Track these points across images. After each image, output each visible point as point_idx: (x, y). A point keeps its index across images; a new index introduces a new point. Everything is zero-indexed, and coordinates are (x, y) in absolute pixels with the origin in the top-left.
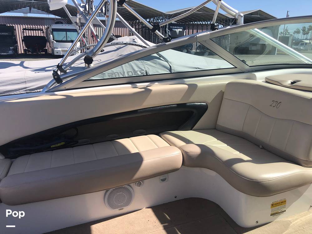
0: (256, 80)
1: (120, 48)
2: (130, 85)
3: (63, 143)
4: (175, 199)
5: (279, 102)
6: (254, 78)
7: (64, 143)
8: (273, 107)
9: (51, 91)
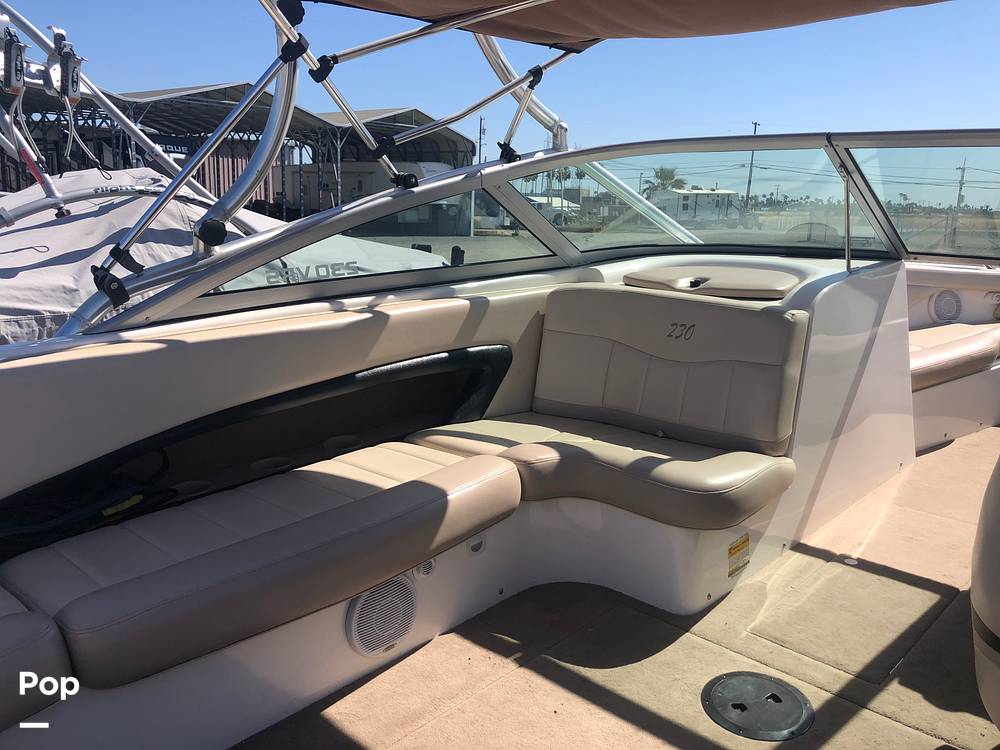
0: (603, 282)
1: (113, 206)
2: (326, 305)
3: (137, 499)
4: (501, 598)
5: (688, 326)
6: (599, 278)
7: (141, 497)
8: (677, 337)
9: (108, 331)
